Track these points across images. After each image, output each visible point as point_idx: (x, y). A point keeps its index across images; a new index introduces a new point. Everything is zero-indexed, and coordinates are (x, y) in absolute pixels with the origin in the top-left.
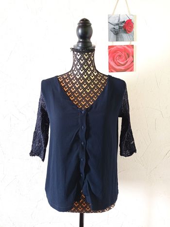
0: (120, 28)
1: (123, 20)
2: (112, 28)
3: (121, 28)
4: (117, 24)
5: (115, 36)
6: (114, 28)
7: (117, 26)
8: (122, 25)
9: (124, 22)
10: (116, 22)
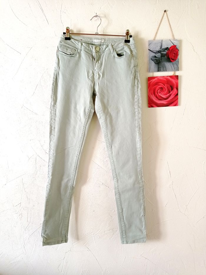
0: (162, 55)
1: (166, 47)
2: (153, 57)
3: (164, 56)
4: (159, 52)
5: (156, 66)
6: (155, 57)
7: (159, 54)
8: (165, 53)
9: (167, 48)
10: (158, 49)
